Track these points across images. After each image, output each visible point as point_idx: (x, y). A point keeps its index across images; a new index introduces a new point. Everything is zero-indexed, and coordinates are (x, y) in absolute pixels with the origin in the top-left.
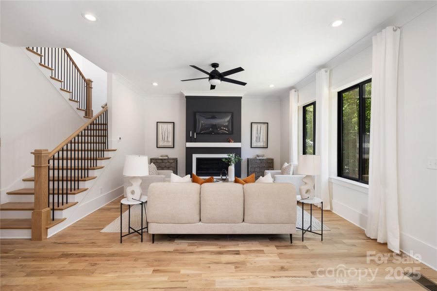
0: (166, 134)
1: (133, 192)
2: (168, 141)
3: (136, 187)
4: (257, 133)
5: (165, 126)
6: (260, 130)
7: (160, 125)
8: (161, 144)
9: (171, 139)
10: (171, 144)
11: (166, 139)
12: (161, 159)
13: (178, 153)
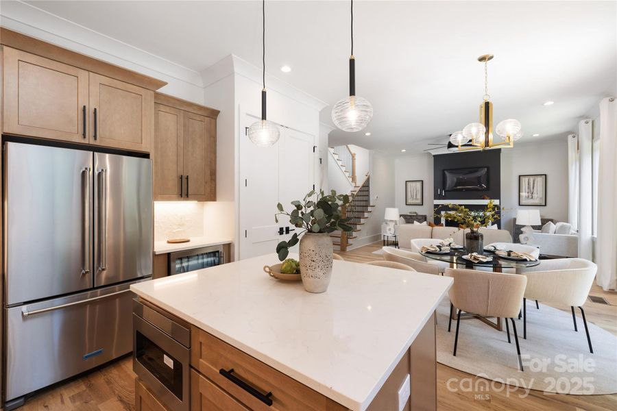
0: (415, 191)
1: (390, 230)
2: (416, 199)
3: (391, 225)
4: (528, 188)
5: (414, 184)
6: (534, 184)
7: (409, 184)
8: (410, 201)
9: (419, 196)
10: (419, 201)
11: (415, 197)
12: (410, 216)
13: (427, 210)
